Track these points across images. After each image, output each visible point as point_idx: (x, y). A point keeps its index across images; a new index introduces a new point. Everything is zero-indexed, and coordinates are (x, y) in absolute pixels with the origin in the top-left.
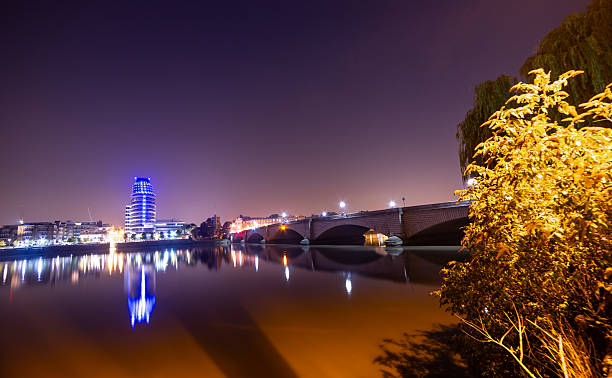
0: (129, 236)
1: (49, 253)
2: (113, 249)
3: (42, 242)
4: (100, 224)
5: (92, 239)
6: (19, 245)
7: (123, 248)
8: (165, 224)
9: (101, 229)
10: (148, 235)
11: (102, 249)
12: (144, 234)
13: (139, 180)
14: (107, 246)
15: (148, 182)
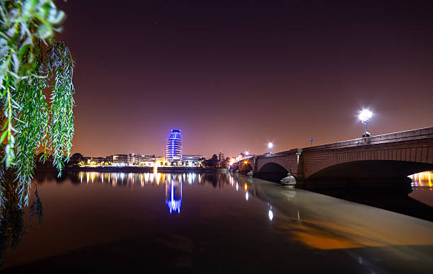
0: (164, 164)
1: (127, 170)
2: (155, 170)
3: (123, 165)
4: (154, 157)
5: (147, 164)
6: (114, 165)
7: (161, 170)
8: (191, 158)
9: (154, 159)
10: (175, 164)
11: (150, 170)
12: (172, 163)
13: (173, 131)
14: (152, 168)
15: (179, 132)
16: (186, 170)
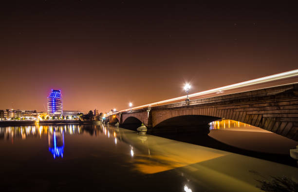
0: (45, 118)
2: (37, 124)
5: (28, 118)
7: (43, 123)
8: (71, 113)
9: (35, 114)
10: (56, 118)
11: (31, 124)
12: (54, 117)
13: (54, 91)
15: (59, 92)
16: (67, 123)
